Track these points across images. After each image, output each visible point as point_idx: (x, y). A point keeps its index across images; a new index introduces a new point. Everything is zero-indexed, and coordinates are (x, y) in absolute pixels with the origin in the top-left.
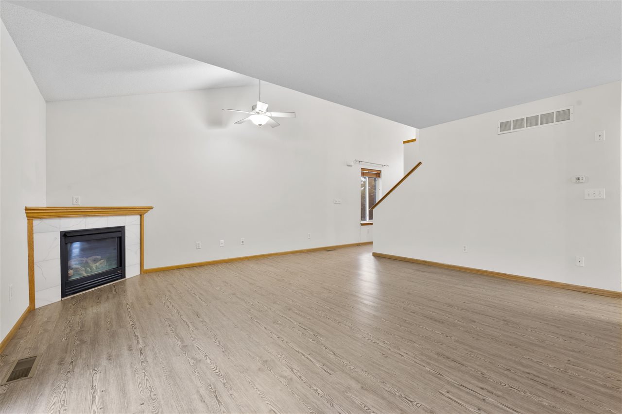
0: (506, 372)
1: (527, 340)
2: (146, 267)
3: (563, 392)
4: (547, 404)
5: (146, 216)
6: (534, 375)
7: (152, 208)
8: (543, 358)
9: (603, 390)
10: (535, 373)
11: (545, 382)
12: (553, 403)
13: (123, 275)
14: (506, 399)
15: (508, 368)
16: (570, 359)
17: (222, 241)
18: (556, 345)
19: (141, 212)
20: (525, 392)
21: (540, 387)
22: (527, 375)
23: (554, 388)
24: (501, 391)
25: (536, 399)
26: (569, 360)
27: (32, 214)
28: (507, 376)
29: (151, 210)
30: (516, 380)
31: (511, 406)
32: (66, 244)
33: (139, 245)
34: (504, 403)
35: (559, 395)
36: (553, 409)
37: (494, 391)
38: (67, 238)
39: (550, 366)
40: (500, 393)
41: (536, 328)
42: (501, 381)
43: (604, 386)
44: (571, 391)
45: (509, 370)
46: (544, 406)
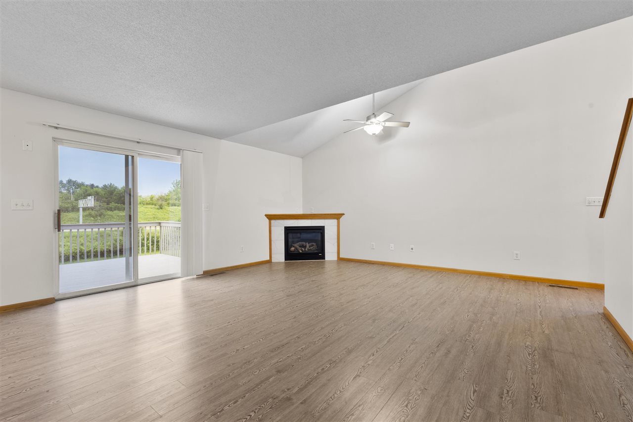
2: (342, 256)
5: (342, 219)
7: (344, 214)
13: (323, 257)
17: (392, 245)
19: (338, 216)
27: (271, 217)
29: (344, 216)
32: (287, 233)
33: (336, 240)
38: (288, 230)
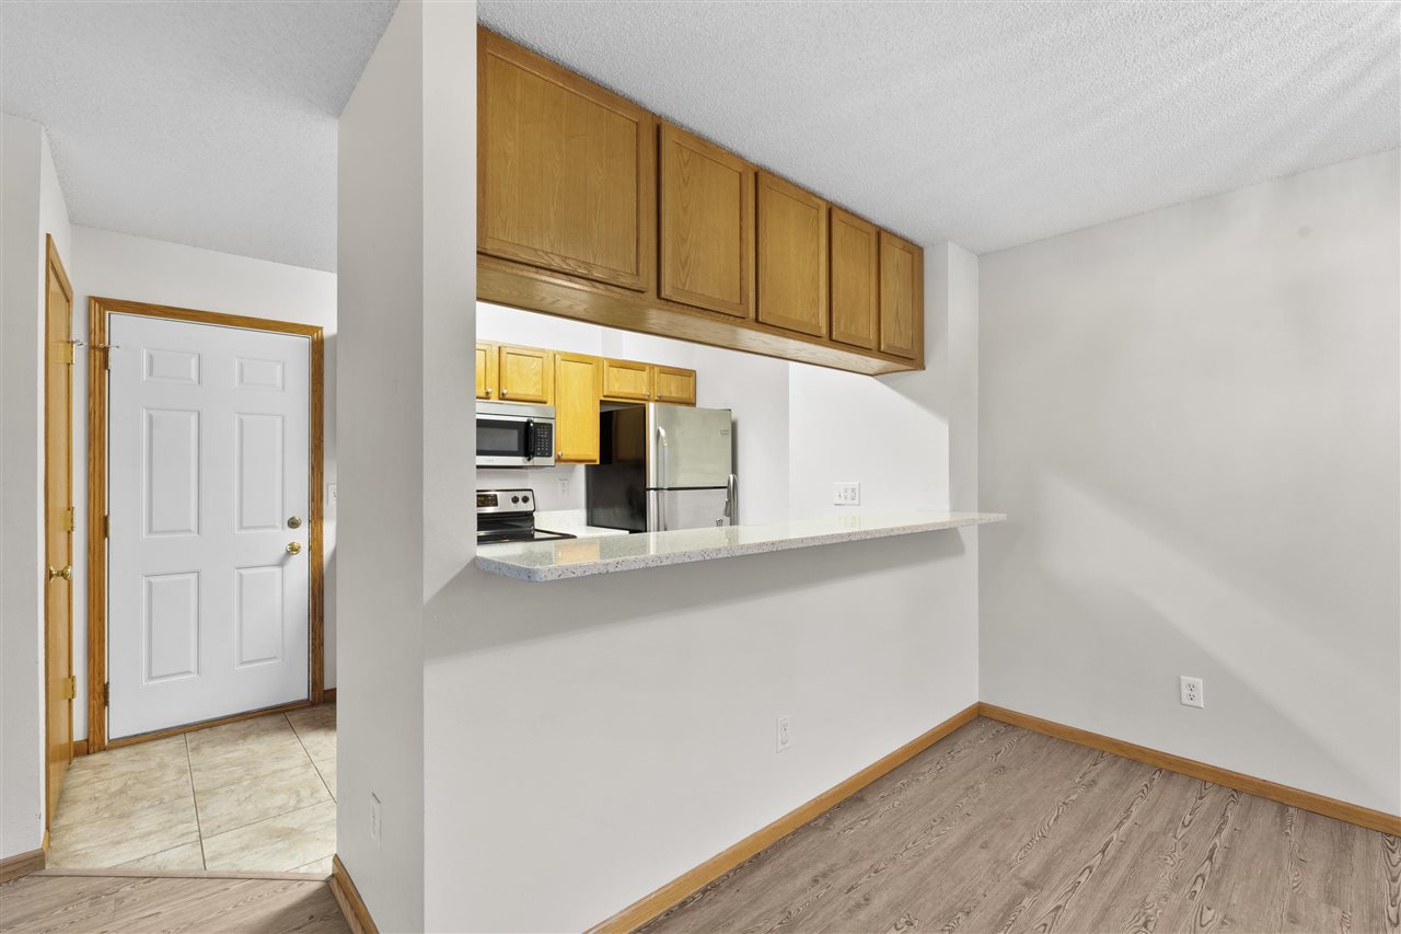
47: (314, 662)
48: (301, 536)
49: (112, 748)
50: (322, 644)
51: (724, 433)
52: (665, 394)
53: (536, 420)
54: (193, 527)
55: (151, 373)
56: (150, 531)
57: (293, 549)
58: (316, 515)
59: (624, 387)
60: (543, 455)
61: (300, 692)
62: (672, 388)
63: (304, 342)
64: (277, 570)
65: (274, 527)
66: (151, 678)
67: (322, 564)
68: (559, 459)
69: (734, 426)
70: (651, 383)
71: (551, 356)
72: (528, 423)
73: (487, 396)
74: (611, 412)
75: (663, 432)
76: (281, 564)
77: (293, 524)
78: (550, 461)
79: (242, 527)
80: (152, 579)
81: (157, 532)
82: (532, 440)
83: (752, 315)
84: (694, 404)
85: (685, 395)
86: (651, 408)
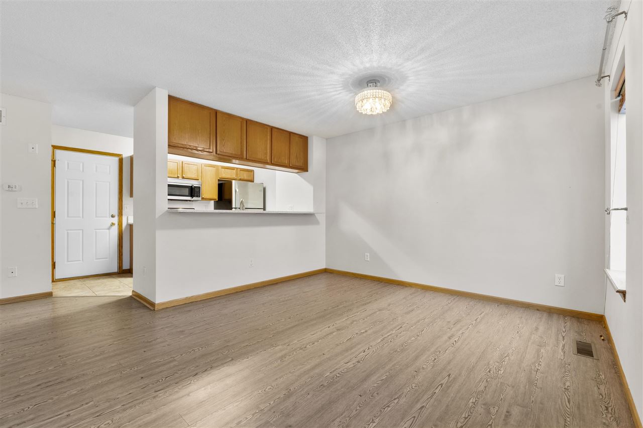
0: (18, 399)
1: (6, 364)
3: (77, 377)
4: (75, 392)
6: (45, 383)
8: (38, 367)
9: (98, 358)
10: (44, 381)
11: (58, 381)
12: (78, 388)
14: (43, 415)
15: (16, 395)
16: (60, 354)
18: (38, 352)
20: (52, 399)
21: (59, 387)
22: (39, 387)
23: (69, 380)
24: (30, 414)
25: (66, 395)
26: (59, 356)
28: (22, 401)
30: (34, 397)
31: (52, 416)
34: (44, 419)
35: (76, 381)
36: (82, 391)
37: (24, 420)
39: (50, 369)
40: (31, 416)
41: (4, 350)
42: (22, 408)
43: (96, 356)
44: (82, 373)
45: (19, 396)
46: (75, 395)
47: (120, 261)
48: (115, 220)
49: (56, 282)
50: (122, 255)
51: (260, 191)
52: (242, 178)
53: (195, 185)
54: (81, 216)
55: (68, 168)
56: (68, 216)
57: (113, 224)
58: (120, 214)
59: (226, 175)
60: (197, 196)
61: (115, 269)
62: (245, 176)
63: (116, 159)
64: (108, 231)
65: (106, 217)
66: (68, 261)
67: (122, 230)
68: (203, 199)
69: (264, 190)
70: (237, 174)
71: (200, 166)
72: (192, 186)
73: (178, 177)
74: (222, 184)
75: (237, 190)
76: (109, 229)
77: (113, 216)
78: (200, 199)
79: (96, 217)
80: (69, 231)
81: (70, 217)
82: (194, 192)
83: (245, 157)
84: (253, 182)
85: (250, 178)
86: (234, 182)
